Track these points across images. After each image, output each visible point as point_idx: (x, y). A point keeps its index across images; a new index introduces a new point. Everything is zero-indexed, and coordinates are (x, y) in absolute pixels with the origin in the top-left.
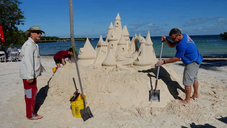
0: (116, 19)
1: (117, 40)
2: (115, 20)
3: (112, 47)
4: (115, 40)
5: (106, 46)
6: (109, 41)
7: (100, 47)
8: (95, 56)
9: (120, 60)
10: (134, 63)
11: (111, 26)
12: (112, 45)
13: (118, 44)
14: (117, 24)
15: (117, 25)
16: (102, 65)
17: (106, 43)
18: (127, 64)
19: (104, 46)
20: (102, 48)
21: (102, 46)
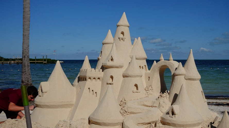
0: (119, 24)
1: (121, 67)
2: (118, 26)
3: (110, 81)
4: (117, 67)
5: (99, 78)
6: (103, 68)
7: (86, 80)
8: (74, 101)
9: (130, 111)
10: (162, 118)
11: (109, 38)
12: (112, 77)
13: (124, 76)
14: (123, 33)
15: (121, 36)
16: (90, 122)
17: (98, 72)
18: (148, 122)
19: (94, 78)
20: (88, 83)
21: (90, 78)
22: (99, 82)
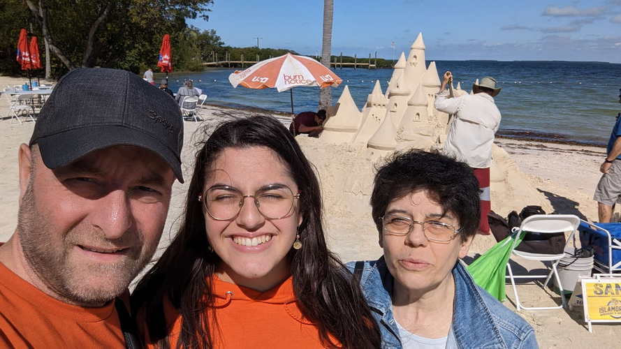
0: (413, 46)
1: (407, 94)
2: (412, 49)
3: (394, 109)
4: (402, 95)
5: (384, 105)
6: (390, 95)
7: (371, 107)
9: (404, 138)
11: (402, 62)
12: (396, 105)
13: (409, 105)
14: (415, 57)
15: (414, 60)
16: (368, 146)
19: (379, 105)
20: (373, 109)
21: (375, 104)
22: (384, 109)
